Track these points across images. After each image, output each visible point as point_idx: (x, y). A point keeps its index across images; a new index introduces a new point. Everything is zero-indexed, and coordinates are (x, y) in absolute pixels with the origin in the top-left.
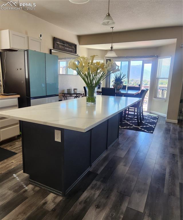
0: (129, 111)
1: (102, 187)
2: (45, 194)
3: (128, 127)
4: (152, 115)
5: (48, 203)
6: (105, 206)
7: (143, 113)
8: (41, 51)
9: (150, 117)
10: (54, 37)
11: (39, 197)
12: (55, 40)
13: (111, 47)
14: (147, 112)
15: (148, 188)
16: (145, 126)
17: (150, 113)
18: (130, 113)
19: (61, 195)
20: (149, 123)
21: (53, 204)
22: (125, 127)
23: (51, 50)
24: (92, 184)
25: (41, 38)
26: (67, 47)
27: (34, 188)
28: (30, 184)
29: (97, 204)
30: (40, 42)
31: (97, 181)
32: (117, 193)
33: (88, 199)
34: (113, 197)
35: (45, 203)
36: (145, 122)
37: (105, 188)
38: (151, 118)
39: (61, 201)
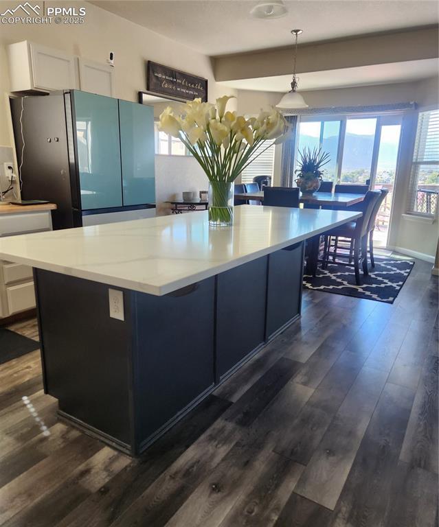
0: (336, 247)
1: (238, 436)
2: (90, 448)
3: (331, 287)
4: (398, 257)
5: (93, 471)
6: (235, 485)
7: (374, 252)
8: (111, 94)
9: (392, 262)
10: (149, 62)
11: (75, 455)
12: (150, 67)
13: (292, 84)
14: (387, 249)
15: (357, 445)
16: (374, 286)
17: (395, 252)
18: (339, 251)
19: (128, 452)
20: (385, 277)
21: (104, 474)
22: (322, 287)
23: (140, 94)
24: (211, 428)
25: (112, 61)
26: (184, 87)
27: (68, 432)
28: (59, 421)
29: (215, 481)
30: (110, 73)
31: (226, 420)
32: (273, 453)
33: (195, 467)
34: (261, 465)
35: (87, 472)
36: (376, 275)
37: (243, 440)
38: (394, 265)
39: (126, 467)
